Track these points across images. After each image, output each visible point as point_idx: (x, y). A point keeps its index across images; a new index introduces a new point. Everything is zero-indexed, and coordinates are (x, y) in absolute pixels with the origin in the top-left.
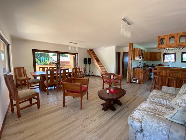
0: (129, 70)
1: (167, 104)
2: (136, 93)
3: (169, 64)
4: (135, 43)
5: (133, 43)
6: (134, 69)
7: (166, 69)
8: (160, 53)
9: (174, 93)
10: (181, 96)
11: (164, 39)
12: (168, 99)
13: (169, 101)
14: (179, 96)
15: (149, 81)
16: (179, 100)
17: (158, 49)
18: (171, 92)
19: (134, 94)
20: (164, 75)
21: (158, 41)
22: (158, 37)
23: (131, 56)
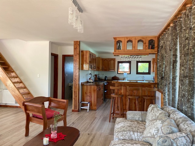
0: (76, 88)
1: (139, 138)
2: (91, 128)
3: (124, 76)
4: (82, 42)
5: (80, 42)
6: (83, 85)
7: (125, 84)
8: (114, 60)
9: (141, 119)
10: (154, 123)
11: (121, 42)
12: (139, 130)
13: (140, 132)
14: (152, 124)
15: (104, 104)
16: (153, 130)
17: (115, 56)
18: (137, 119)
19: (88, 131)
20: (123, 92)
21: (115, 45)
22: (114, 38)
23: (78, 63)
